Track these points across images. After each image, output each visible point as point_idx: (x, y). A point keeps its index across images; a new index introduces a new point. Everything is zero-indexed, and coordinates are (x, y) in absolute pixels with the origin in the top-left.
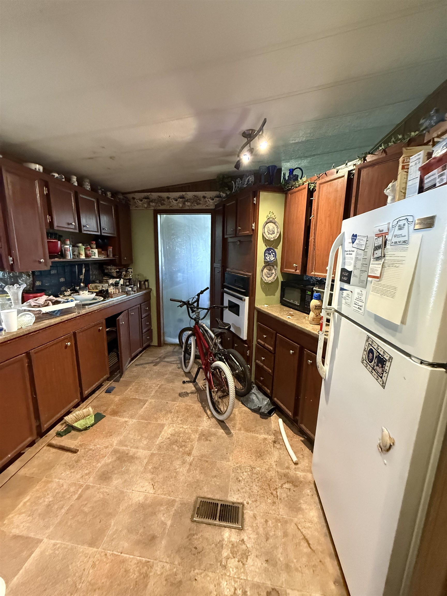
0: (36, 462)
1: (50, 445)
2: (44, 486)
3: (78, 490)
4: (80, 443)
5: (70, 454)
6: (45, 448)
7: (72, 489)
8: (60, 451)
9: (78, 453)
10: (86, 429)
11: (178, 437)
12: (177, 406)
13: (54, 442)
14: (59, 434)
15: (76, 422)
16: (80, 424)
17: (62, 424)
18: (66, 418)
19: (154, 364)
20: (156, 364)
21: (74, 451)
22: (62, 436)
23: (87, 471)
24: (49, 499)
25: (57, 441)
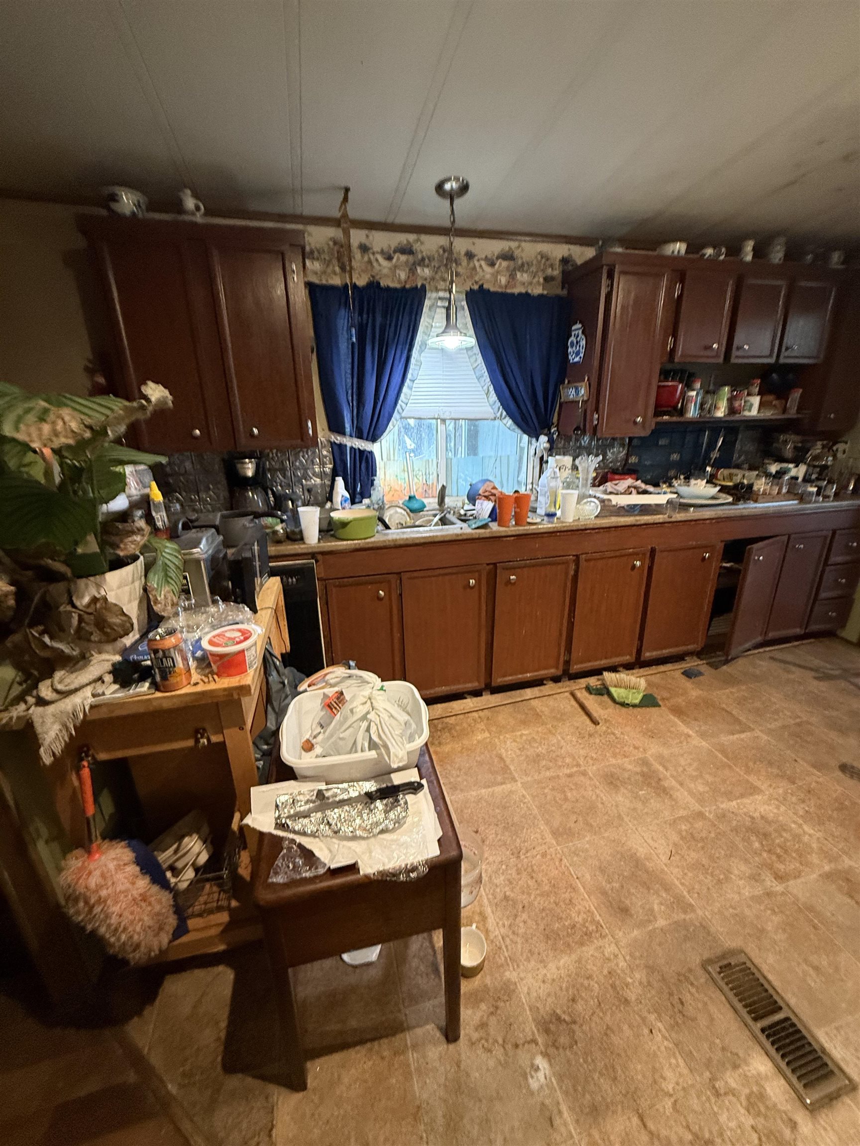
0: (551, 702)
1: (573, 695)
2: (545, 734)
3: (573, 767)
4: (606, 717)
5: (588, 721)
6: (567, 694)
7: (568, 760)
8: (580, 710)
9: (598, 727)
10: (623, 705)
11: (775, 831)
12: (817, 782)
13: (579, 694)
14: (588, 689)
15: (615, 686)
16: (619, 694)
17: (598, 680)
18: (607, 675)
19: (817, 675)
20: (825, 677)
21: (595, 722)
22: (591, 693)
23: (594, 756)
24: (542, 750)
25: (582, 695)
